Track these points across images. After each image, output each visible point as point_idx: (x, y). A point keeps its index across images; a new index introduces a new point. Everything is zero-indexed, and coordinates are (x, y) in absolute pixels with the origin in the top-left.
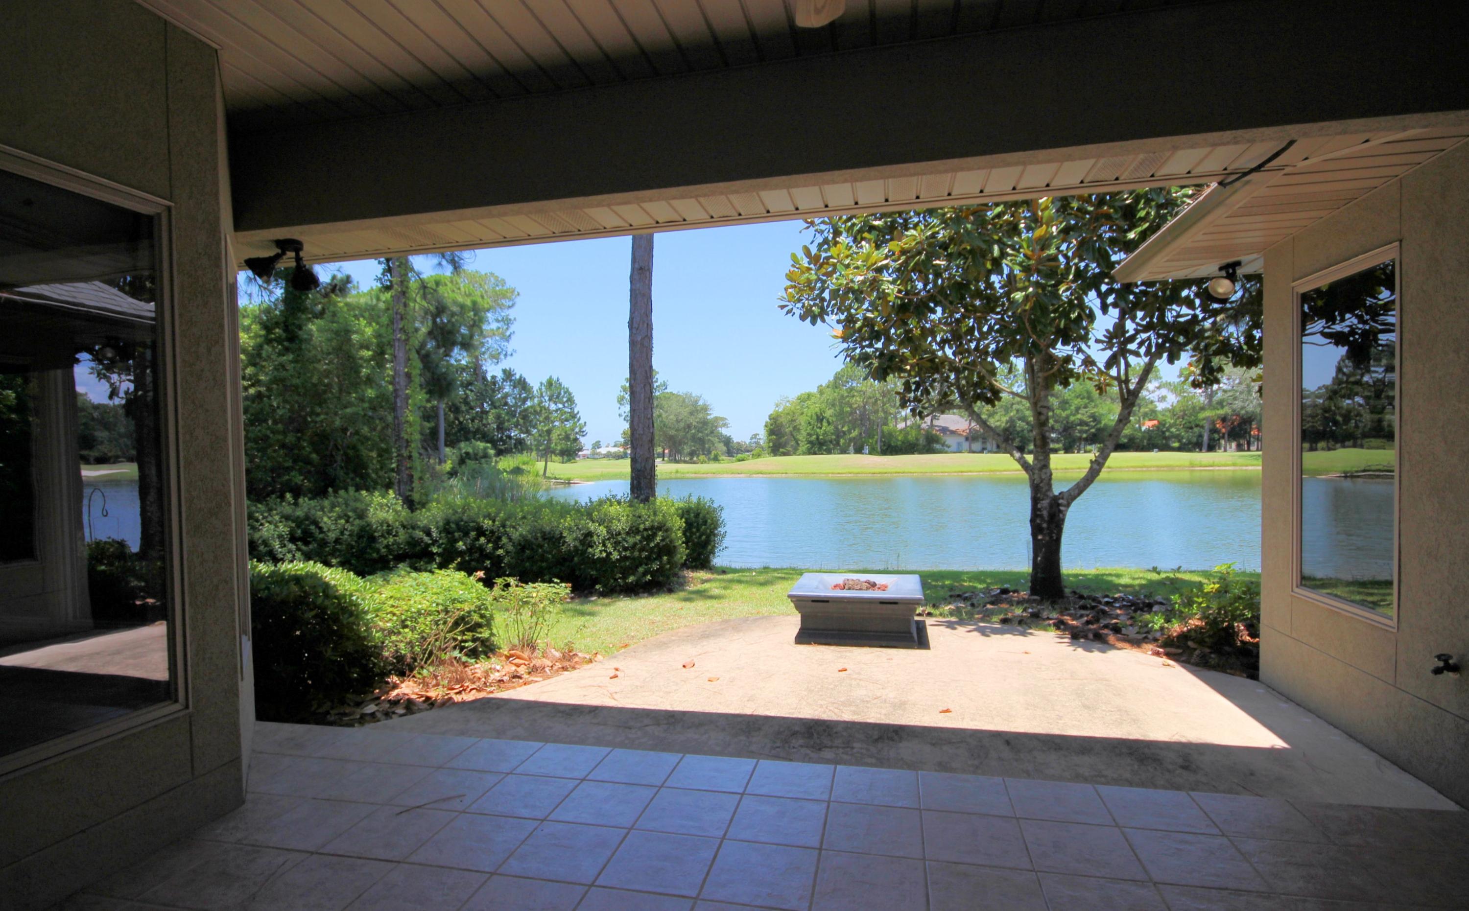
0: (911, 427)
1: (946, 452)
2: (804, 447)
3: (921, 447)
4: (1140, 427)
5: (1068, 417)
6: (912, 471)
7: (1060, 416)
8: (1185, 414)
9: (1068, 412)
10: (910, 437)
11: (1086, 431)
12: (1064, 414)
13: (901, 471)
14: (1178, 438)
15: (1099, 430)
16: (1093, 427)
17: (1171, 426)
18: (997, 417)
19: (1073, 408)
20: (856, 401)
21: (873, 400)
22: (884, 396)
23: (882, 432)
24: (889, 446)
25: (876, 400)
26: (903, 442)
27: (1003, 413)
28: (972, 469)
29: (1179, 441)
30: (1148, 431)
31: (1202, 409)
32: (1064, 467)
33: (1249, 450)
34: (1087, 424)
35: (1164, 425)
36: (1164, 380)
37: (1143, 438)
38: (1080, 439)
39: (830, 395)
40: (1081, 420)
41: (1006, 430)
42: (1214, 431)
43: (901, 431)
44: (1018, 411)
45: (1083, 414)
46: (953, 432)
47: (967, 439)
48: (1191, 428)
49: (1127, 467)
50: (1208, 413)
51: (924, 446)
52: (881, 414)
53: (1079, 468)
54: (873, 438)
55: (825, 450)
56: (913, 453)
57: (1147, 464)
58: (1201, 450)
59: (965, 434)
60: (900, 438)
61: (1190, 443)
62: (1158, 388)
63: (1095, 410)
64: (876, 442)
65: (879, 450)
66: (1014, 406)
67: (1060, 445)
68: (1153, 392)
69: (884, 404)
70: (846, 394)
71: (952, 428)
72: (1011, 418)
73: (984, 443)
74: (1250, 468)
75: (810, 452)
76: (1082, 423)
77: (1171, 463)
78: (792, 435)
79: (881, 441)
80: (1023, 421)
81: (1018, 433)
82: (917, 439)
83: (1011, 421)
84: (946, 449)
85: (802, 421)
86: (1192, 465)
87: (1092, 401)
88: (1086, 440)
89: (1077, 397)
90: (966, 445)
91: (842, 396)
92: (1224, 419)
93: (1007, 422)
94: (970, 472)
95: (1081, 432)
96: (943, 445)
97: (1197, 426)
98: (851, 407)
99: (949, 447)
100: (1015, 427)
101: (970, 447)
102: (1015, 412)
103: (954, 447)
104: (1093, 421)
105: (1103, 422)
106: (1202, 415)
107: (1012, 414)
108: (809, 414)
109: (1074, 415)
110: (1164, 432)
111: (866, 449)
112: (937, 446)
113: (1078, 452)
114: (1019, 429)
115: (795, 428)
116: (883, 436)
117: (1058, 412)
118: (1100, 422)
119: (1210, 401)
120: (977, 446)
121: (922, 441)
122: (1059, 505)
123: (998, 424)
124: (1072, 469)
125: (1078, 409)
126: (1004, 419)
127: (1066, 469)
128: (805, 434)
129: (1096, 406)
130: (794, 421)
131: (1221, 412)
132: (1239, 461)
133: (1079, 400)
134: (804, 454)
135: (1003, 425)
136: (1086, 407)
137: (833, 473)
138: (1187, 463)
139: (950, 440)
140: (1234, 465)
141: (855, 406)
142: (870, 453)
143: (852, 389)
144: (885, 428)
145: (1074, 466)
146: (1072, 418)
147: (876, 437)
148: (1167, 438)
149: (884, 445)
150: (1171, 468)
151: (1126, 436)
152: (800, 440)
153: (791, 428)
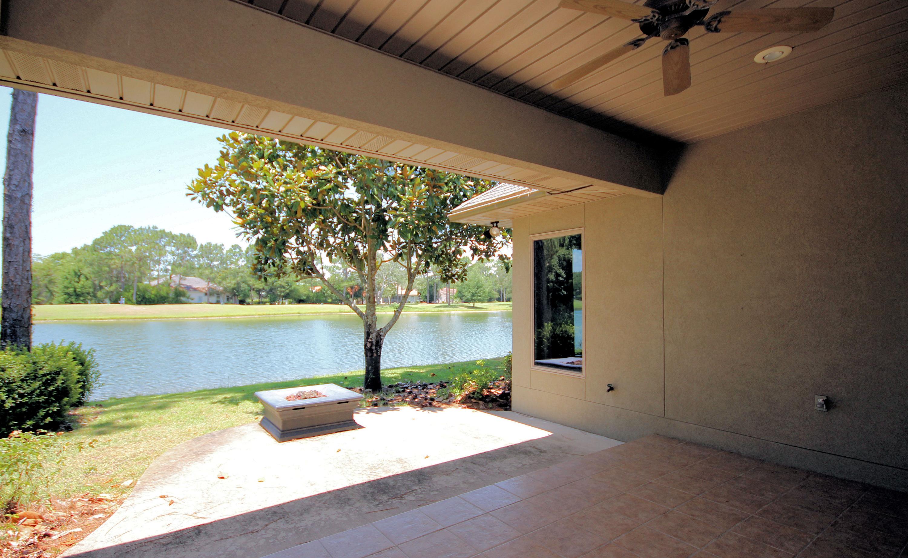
0: (163, 285)
1: (190, 303)
2: (59, 297)
3: (170, 299)
4: (312, 290)
8: (334, 284)
10: (161, 292)
11: (284, 292)
14: (330, 297)
15: (291, 291)
16: (287, 289)
18: (228, 281)
20: (115, 262)
21: (130, 263)
22: (140, 261)
23: (138, 287)
24: (144, 298)
25: (134, 263)
26: (156, 296)
27: (232, 278)
29: (332, 298)
30: (317, 292)
31: (342, 281)
32: (273, 313)
33: (362, 304)
34: (284, 287)
35: (324, 290)
37: (314, 296)
38: (280, 296)
39: (88, 256)
40: (280, 284)
41: (233, 289)
42: (347, 293)
44: (242, 277)
46: (195, 289)
47: (206, 294)
49: (309, 313)
50: (345, 284)
51: (174, 299)
52: (137, 273)
53: (282, 314)
54: (130, 291)
55: (82, 301)
56: (164, 304)
57: (318, 311)
59: (204, 291)
60: (153, 292)
61: (336, 299)
64: (133, 295)
65: (135, 301)
66: (240, 274)
67: (267, 300)
69: (140, 267)
70: (104, 257)
71: (195, 286)
72: (237, 281)
73: (218, 297)
75: (67, 302)
76: (281, 286)
77: (332, 311)
78: (47, 287)
79: (137, 294)
80: (246, 284)
81: (242, 291)
82: (168, 294)
83: (238, 284)
84: (190, 301)
85: (59, 277)
86: (340, 312)
88: (283, 297)
90: (205, 298)
91: (101, 258)
92: (352, 288)
93: (235, 284)
94: (213, 317)
95: (281, 292)
96: (188, 298)
97: (340, 290)
98: (109, 267)
99: (192, 299)
100: (240, 287)
101: (208, 300)
102: (240, 277)
103: (196, 300)
104: (288, 286)
105: (293, 287)
106: (343, 284)
107: (238, 279)
108: (67, 271)
110: (324, 293)
111: (123, 300)
112: (183, 299)
113: (279, 304)
114: (242, 289)
115: (51, 282)
116: (139, 290)
118: (291, 286)
119: (346, 277)
120: (214, 299)
121: (171, 295)
122: (380, 336)
123: (229, 285)
126: (234, 282)
127: (275, 314)
128: (61, 287)
130: (51, 275)
131: (351, 284)
134: (60, 303)
135: (233, 286)
138: (338, 311)
139: (193, 295)
141: (114, 266)
142: (126, 303)
143: (110, 253)
144: (139, 284)
145: (279, 313)
147: (132, 291)
148: (325, 297)
149: (139, 297)
150: (331, 313)
151: (305, 295)
152: (55, 291)
153: (46, 282)
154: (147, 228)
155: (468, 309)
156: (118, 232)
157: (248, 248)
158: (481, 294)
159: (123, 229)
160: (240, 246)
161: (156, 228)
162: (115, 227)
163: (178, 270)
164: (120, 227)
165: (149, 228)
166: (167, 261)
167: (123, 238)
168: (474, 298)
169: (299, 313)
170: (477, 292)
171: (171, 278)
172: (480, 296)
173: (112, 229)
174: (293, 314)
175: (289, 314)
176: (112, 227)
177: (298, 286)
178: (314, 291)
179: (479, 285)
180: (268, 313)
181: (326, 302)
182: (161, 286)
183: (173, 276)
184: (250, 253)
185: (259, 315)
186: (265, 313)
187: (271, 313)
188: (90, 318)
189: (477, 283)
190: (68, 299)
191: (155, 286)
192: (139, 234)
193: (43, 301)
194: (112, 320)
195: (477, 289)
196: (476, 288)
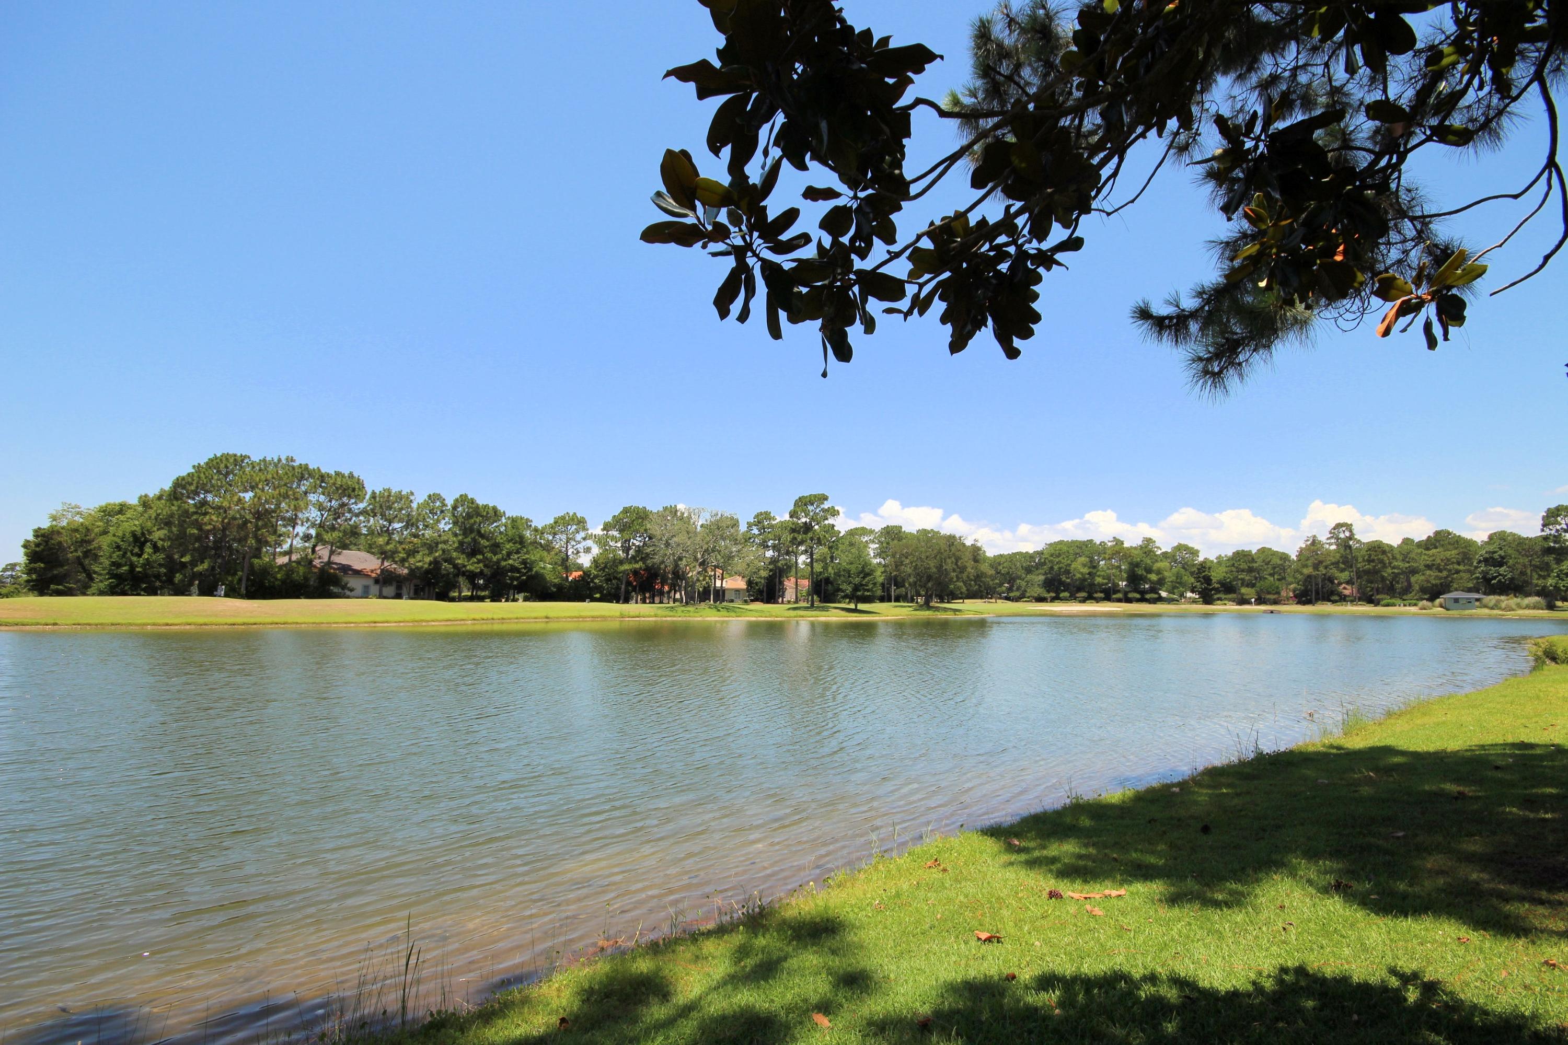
0: (298, 562)
1: (348, 597)
2: (102, 583)
3: (311, 590)
4: (567, 577)
5: (498, 561)
6: (299, 621)
7: (490, 560)
8: (606, 567)
9: (500, 556)
10: (295, 575)
11: (517, 579)
12: (495, 559)
13: (282, 620)
14: (599, 589)
15: (529, 578)
16: (524, 574)
17: (596, 577)
18: (419, 557)
19: (504, 552)
20: (212, 520)
21: (239, 522)
22: (258, 519)
23: (252, 565)
24: (261, 586)
25: (246, 523)
26: (283, 582)
27: (427, 552)
28: (389, 619)
29: (601, 593)
30: (574, 582)
31: (621, 562)
32: (500, 616)
33: (653, 603)
34: (517, 570)
35: (589, 576)
36: (590, 532)
37: (570, 587)
38: (511, 587)
39: (164, 509)
40: (512, 565)
41: (428, 572)
42: (629, 583)
43: (281, 567)
44: (444, 551)
45: (514, 560)
46: (358, 573)
47: (377, 581)
48: (610, 580)
49: (565, 617)
50: (626, 567)
51: (316, 589)
52: (252, 541)
54: (235, 574)
55: (144, 590)
56: (298, 597)
57: (582, 614)
58: (618, 602)
59: (374, 575)
61: (609, 594)
62: (584, 539)
63: (527, 556)
64: (240, 580)
65: (243, 591)
66: (440, 546)
67: (487, 593)
68: (579, 542)
69: (258, 529)
70: (192, 510)
71: (357, 567)
72: (435, 559)
73: (399, 588)
74: (669, 619)
75: (113, 591)
76: (513, 569)
77: (606, 613)
78: (80, 564)
79: (248, 579)
80: (450, 564)
81: (442, 577)
82: (306, 579)
83: (436, 563)
84: (348, 593)
85: (105, 542)
86: (622, 616)
87: (524, 547)
88: (515, 588)
89: (509, 541)
90: (375, 589)
91: (186, 511)
92: (637, 574)
93: (430, 563)
94: (387, 622)
95: (512, 579)
96: (344, 587)
97: (615, 578)
98: (200, 529)
99: (352, 590)
100: (440, 568)
101: (381, 591)
102: (440, 552)
103: (359, 590)
104: (525, 568)
105: (535, 570)
106: (622, 568)
107: (437, 554)
108: (120, 534)
109: (506, 560)
110: (588, 583)
111: (222, 589)
112: (335, 589)
113: (507, 601)
114: (444, 572)
115: (87, 554)
116: (251, 573)
117: (489, 555)
118: (530, 569)
120: (390, 590)
121: (313, 582)
123: (420, 564)
124: (510, 619)
125: (509, 554)
126: (428, 559)
127: (503, 619)
128: (107, 563)
129: (528, 553)
130: (89, 542)
131: (637, 566)
132: (660, 612)
133: (511, 544)
134: (101, 593)
135: (426, 566)
136: (518, 552)
137: (154, 624)
138: (618, 614)
139: (353, 582)
140: (656, 616)
141: (209, 527)
142: (227, 595)
143: (204, 503)
144: (256, 561)
145: (511, 616)
146: (503, 563)
147: (240, 573)
148: (590, 589)
149: (253, 585)
150: (604, 618)
151: (555, 585)
152: (95, 572)
153: (79, 554)
154: (276, 460)
155: (847, 614)
156: (222, 466)
157: (457, 500)
158: (871, 586)
159: (231, 460)
160: (443, 496)
161: (293, 460)
162: (216, 458)
163: (327, 537)
164: (226, 457)
165: (280, 460)
166: (308, 520)
167: (231, 477)
168: (859, 593)
169: (547, 618)
170: (864, 583)
171: (314, 551)
172: (868, 590)
173: (211, 460)
174: (536, 618)
175: (528, 618)
176: (212, 456)
177: (544, 568)
178: (570, 579)
179: (867, 570)
180: (490, 616)
181: (593, 600)
182: (294, 564)
183: (317, 549)
184: (460, 509)
185: (474, 619)
186: (485, 617)
187: (495, 617)
188: (144, 621)
189: (863, 567)
190: (117, 586)
191: (285, 565)
192: (260, 470)
193: (70, 589)
194: (188, 627)
195: (864, 578)
196: (862, 575)
